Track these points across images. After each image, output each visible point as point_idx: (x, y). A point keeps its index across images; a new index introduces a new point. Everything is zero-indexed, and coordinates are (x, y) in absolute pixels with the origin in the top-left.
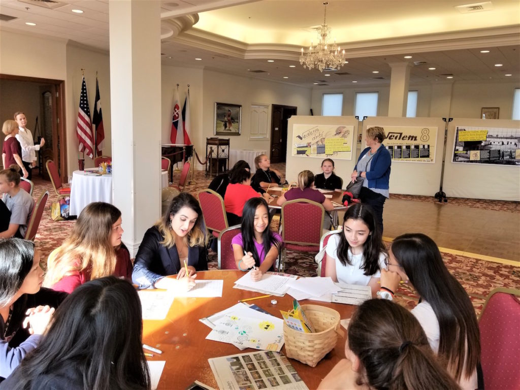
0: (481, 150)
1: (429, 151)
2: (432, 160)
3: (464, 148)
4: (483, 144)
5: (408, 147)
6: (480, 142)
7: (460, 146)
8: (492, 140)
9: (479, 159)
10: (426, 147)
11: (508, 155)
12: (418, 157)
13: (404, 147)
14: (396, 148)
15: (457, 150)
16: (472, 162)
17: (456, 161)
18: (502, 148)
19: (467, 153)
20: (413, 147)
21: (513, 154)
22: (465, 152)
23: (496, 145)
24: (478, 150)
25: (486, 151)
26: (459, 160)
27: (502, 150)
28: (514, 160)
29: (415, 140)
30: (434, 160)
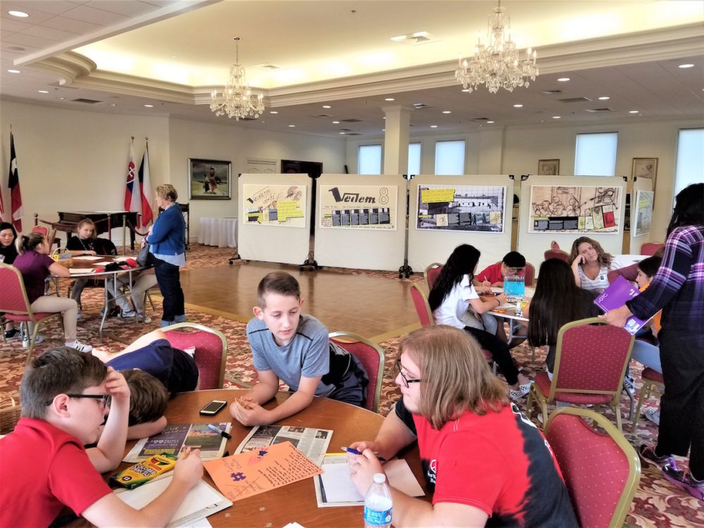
0: (448, 213)
1: (389, 215)
2: (393, 227)
3: (429, 210)
4: (450, 206)
5: (366, 211)
6: (447, 204)
7: (424, 208)
8: (460, 201)
9: (447, 225)
10: (386, 210)
11: (481, 219)
12: (377, 223)
13: (362, 212)
14: (353, 212)
15: (421, 214)
16: (439, 228)
17: (420, 227)
18: (474, 211)
19: (432, 218)
20: (371, 211)
21: (487, 217)
22: (430, 216)
23: (465, 208)
24: (445, 213)
25: (455, 215)
26: (424, 226)
27: (473, 213)
28: (489, 225)
29: (373, 202)
30: (395, 227)
